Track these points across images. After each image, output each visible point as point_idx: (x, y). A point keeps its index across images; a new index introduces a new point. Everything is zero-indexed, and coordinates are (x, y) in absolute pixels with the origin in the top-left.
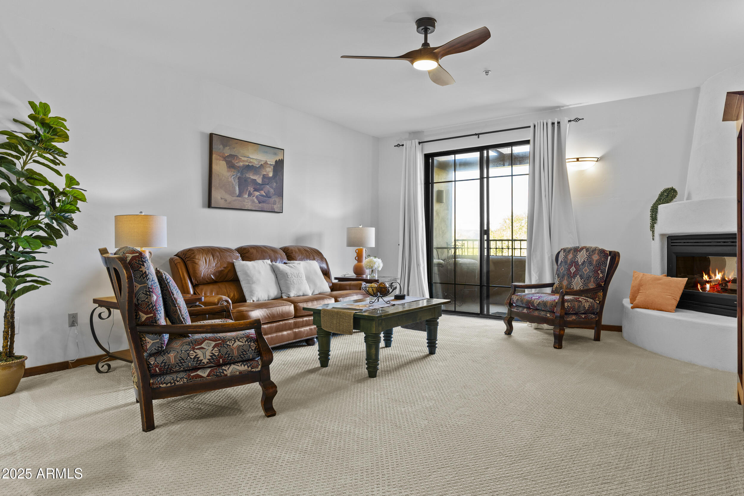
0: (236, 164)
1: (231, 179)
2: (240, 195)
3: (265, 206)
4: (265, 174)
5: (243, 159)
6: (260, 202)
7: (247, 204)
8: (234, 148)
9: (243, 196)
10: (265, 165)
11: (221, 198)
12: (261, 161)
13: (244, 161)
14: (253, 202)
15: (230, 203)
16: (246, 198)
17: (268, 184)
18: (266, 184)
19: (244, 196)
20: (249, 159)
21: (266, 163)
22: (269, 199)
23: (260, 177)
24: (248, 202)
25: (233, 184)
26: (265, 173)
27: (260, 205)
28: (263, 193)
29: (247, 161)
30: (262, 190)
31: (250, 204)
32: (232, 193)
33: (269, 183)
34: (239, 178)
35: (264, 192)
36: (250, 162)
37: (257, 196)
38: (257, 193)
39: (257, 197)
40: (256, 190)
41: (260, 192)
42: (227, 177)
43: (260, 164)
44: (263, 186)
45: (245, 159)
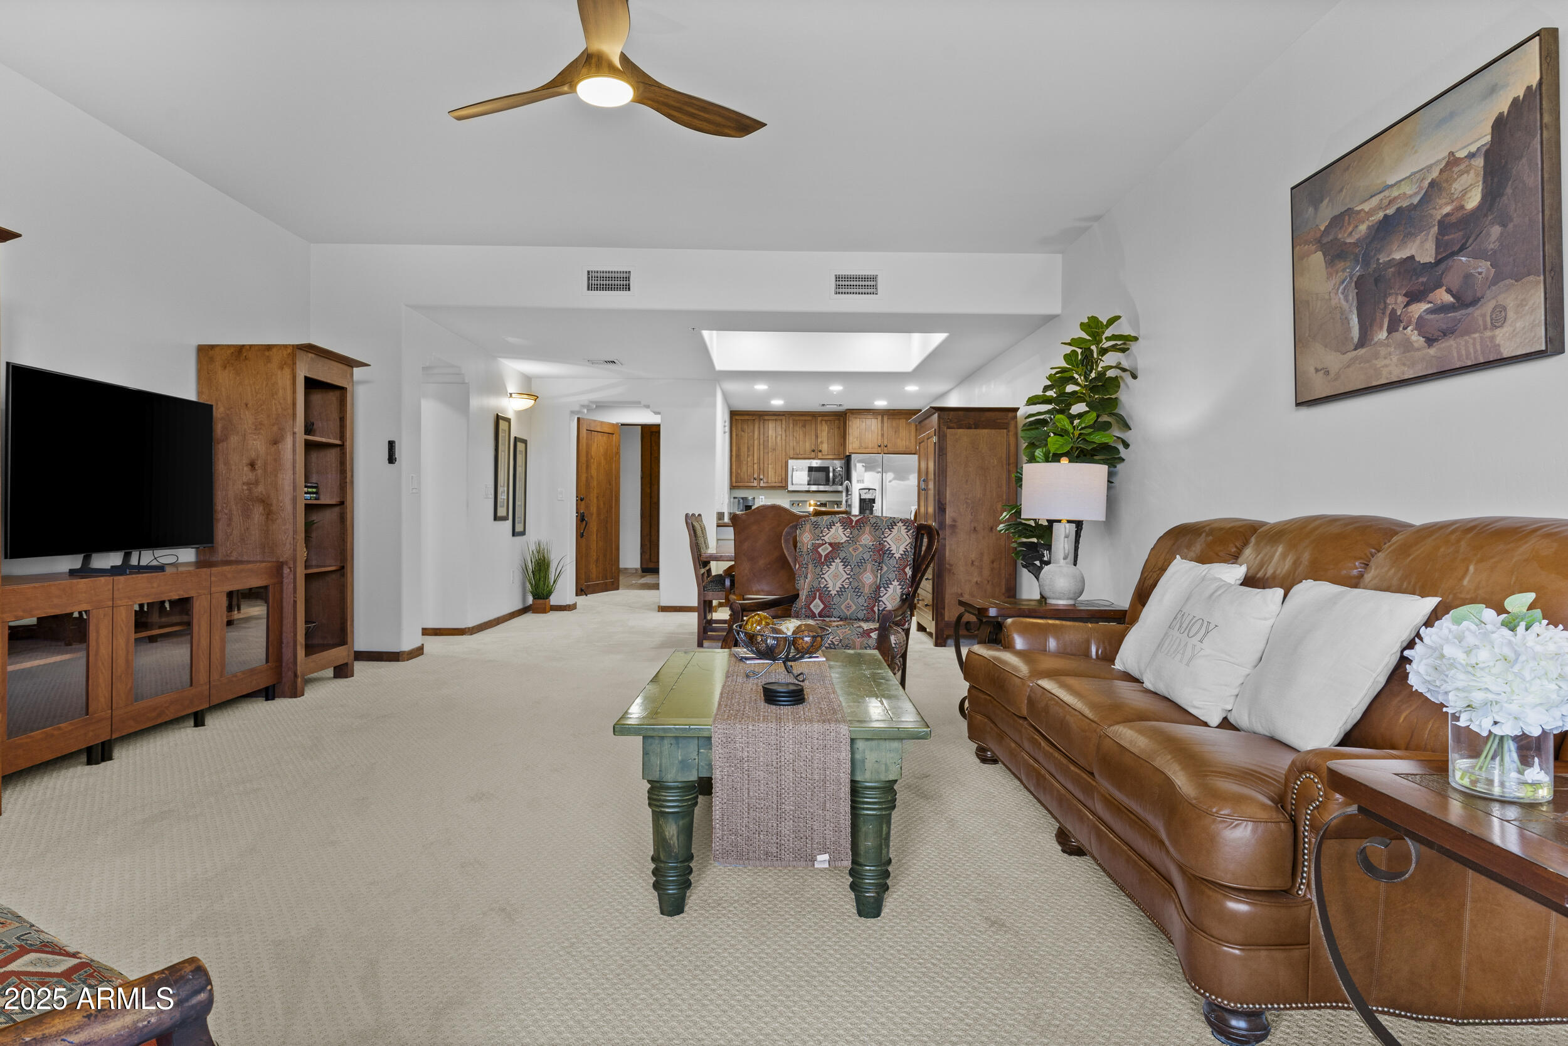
0: (1348, 241)
1: (1339, 299)
2: (1363, 342)
3: (1456, 349)
4: (1447, 215)
5: (1366, 207)
6: (1430, 341)
7: (1387, 362)
8: (1341, 190)
9: (1372, 339)
10: (1445, 175)
11: (1317, 370)
12: (1429, 168)
13: (1370, 213)
14: (1407, 346)
15: (1337, 376)
16: (1380, 343)
17: (1462, 249)
18: (1453, 254)
19: (1376, 340)
20: (1386, 193)
21: (1452, 161)
22: (1470, 310)
23: (1426, 240)
24: (1390, 354)
25: (1342, 312)
26: (1447, 209)
27: (1432, 351)
28: (1443, 296)
29: (1380, 207)
30: (1439, 285)
31: (1395, 359)
32: (1340, 345)
33: (1467, 241)
34: (1358, 285)
35: (1449, 291)
36: (1390, 202)
37: (1420, 317)
38: (1419, 309)
39: (1420, 325)
40: (1414, 297)
41: (1431, 296)
42: (1327, 297)
43: (1426, 184)
44: (1443, 266)
45: (1374, 202)
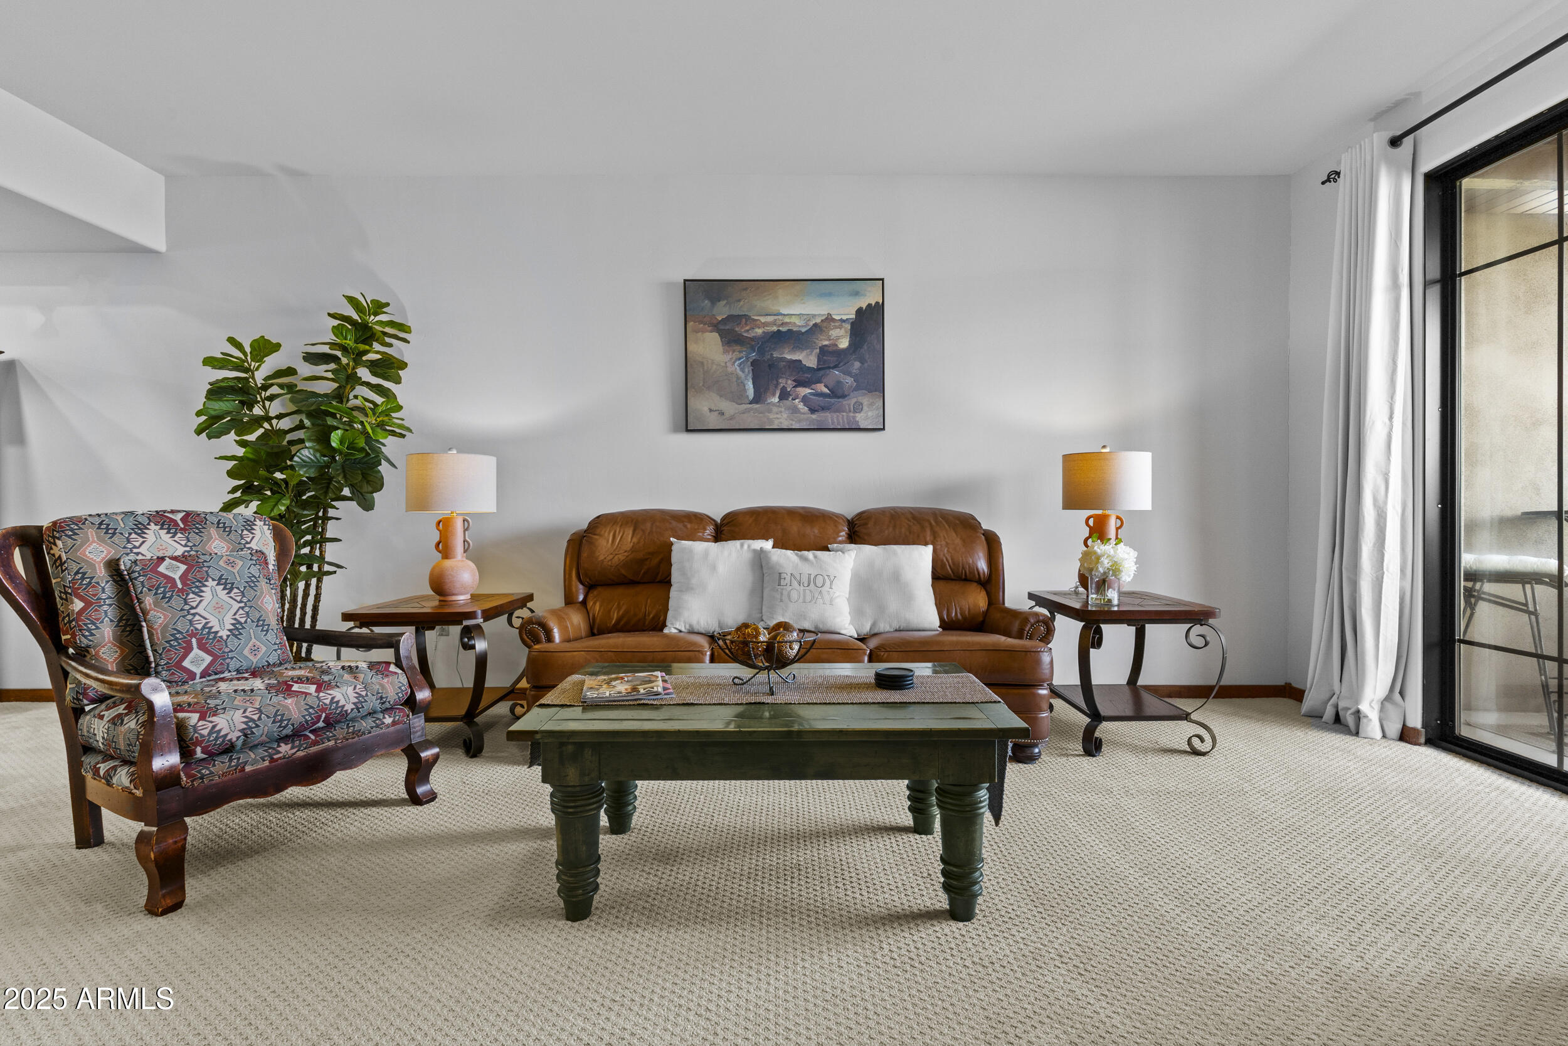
0: (745, 335)
1: (735, 368)
2: (758, 399)
3: (829, 418)
4: (826, 346)
5: (763, 319)
6: (813, 411)
7: (779, 416)
8: (739, 301)
9: (766, 400)
10: (825, 324)
11: (711, 410)
12: (814, 316)
13: (765, 324)
14: (795, 410)
15: (732, 418)
16: (774, 404)
17: (835, 367)
18: (829, 368)
19: (769, 401)
20: (780, 317)
21: (829, 319)
22: (840, 400)
23: (811, 354)
24: (781, 412)
25: (738, 378)
26: (826, 343)
27: (814, 416)
28: (822, 388)
29: (774, 323)
30: (819, 382)
31: (785, 416)
32: (738, 397)
33: (839, 363)
34: (752, 364)
35: (826, 386)
36: (782, 324)
37: (805, 396)
38: (804, 391)
39: (805, 400)
40: (800, 383)
41: (813, 386)
42: (723, 364)
43: (811, 323)
44: (822, 372)
45: (770, 319)
